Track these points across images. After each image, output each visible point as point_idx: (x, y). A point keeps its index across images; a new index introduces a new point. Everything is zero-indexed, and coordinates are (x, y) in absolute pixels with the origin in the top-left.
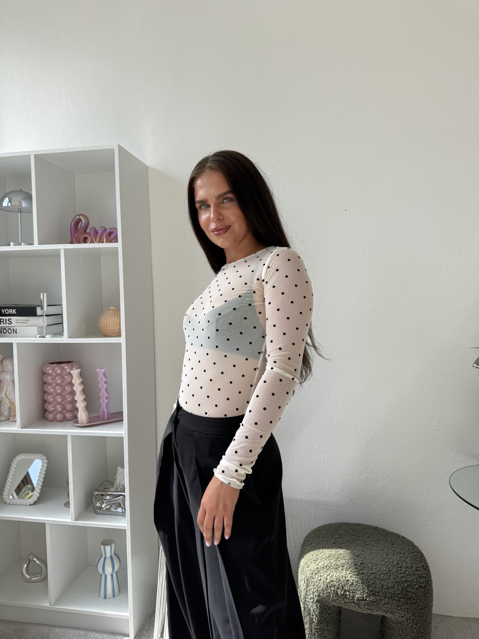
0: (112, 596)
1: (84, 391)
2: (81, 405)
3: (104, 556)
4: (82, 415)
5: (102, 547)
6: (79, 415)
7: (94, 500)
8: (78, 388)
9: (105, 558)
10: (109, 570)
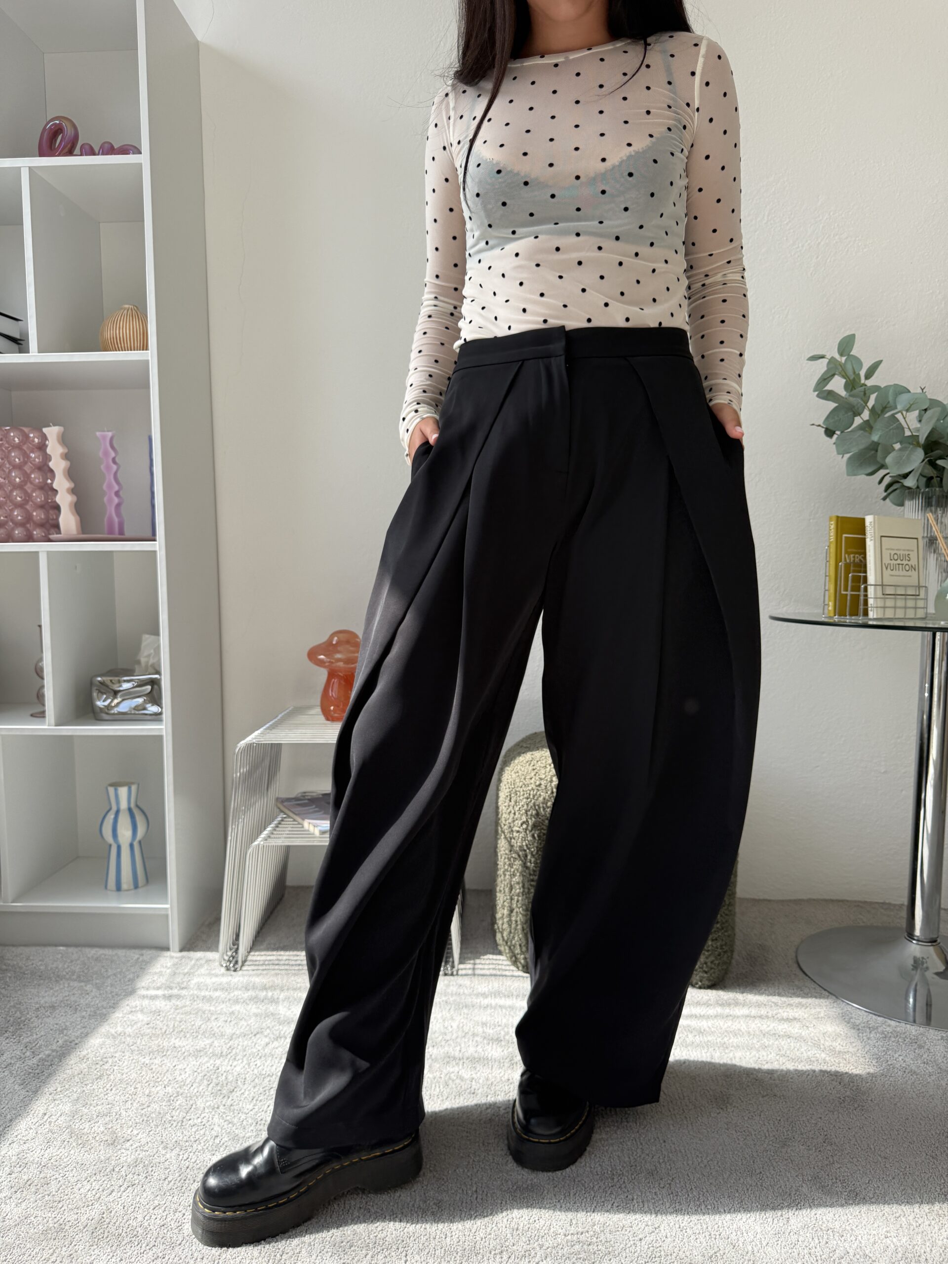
0: (132, 887)
1: (71, 474)
2: (65, 499)
3: (114, 808)
4: (68, 520)
5: (111, 790)
6: (62, 520)
7: (95, 694)
8: (58, 465)
9: (117, 812)
10: (125, 833)
